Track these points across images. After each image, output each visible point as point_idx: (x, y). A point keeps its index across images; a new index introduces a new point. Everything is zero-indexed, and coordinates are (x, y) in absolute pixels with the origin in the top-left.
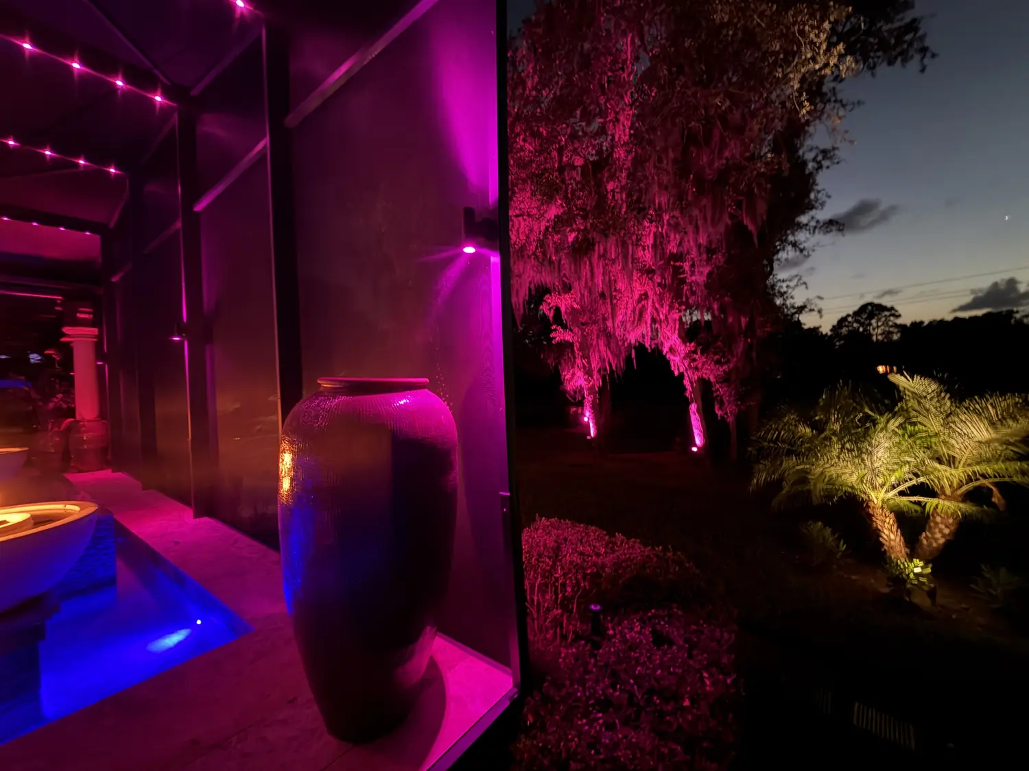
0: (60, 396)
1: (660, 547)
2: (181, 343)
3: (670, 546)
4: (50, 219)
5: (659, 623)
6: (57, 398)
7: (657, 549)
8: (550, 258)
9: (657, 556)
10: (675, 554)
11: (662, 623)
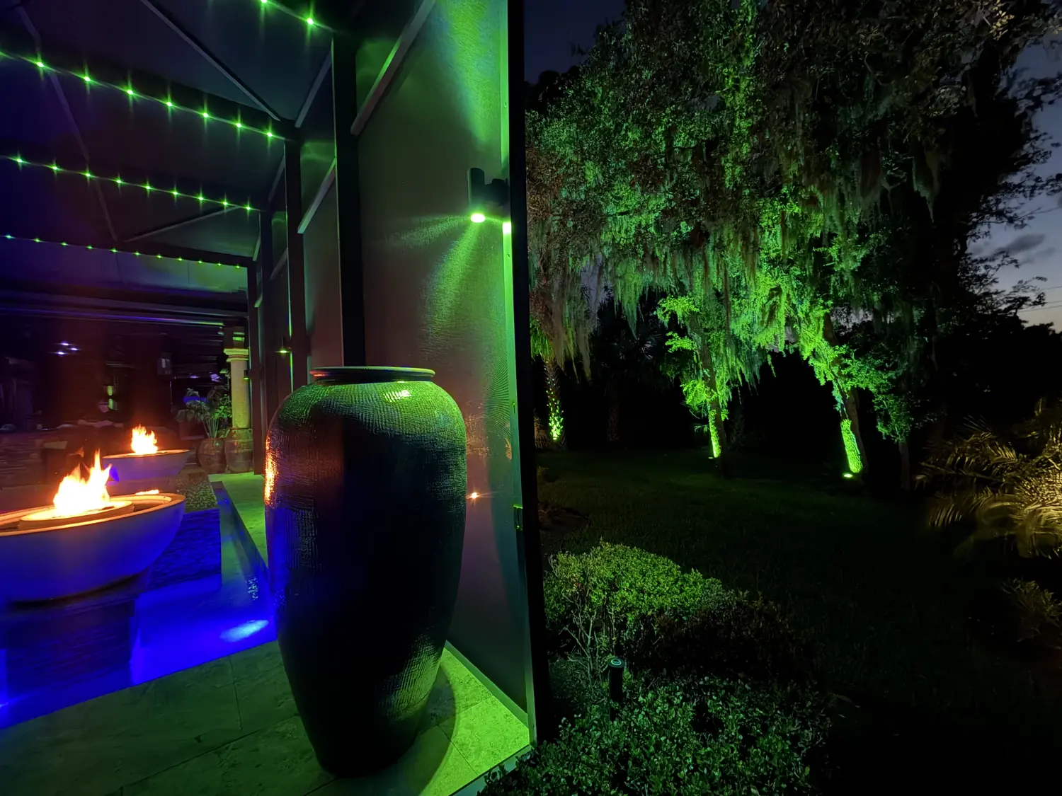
0: (222, 408)
1: (747, 592)
2: (288, 355)
3: (760, 593)
4: (211, 257)
5: (711, 697)
6: (220, 409)
7: (741, 593)
8: (654, 252)
9: (739, 604)
10: (765, 602)
11: (714, 698)
